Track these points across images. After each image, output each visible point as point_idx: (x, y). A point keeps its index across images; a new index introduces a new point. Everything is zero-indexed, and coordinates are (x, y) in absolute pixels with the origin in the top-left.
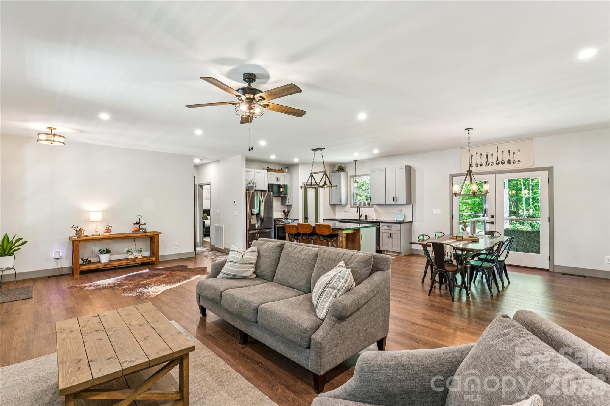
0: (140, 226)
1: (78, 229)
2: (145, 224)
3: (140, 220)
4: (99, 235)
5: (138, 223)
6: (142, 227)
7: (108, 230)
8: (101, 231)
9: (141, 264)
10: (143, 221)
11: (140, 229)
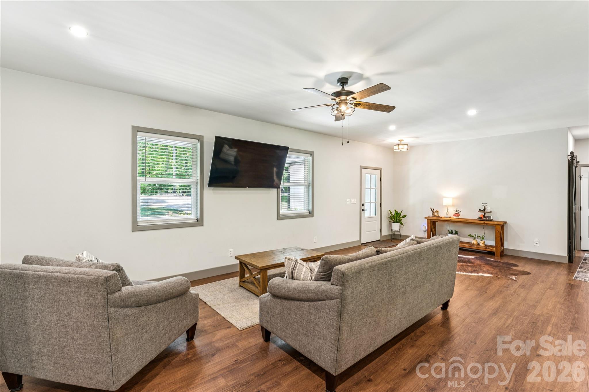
0: (485, 214)
1: (435, 211)
2: (491, 212)
3: (486, 208)
4: (450, 217)
5: (484, 211)
6: (487, 214)
7: (457, 214)
8: (451, 214)
9: (487, 252)
10: (488, 209)
11: (484, 216)
